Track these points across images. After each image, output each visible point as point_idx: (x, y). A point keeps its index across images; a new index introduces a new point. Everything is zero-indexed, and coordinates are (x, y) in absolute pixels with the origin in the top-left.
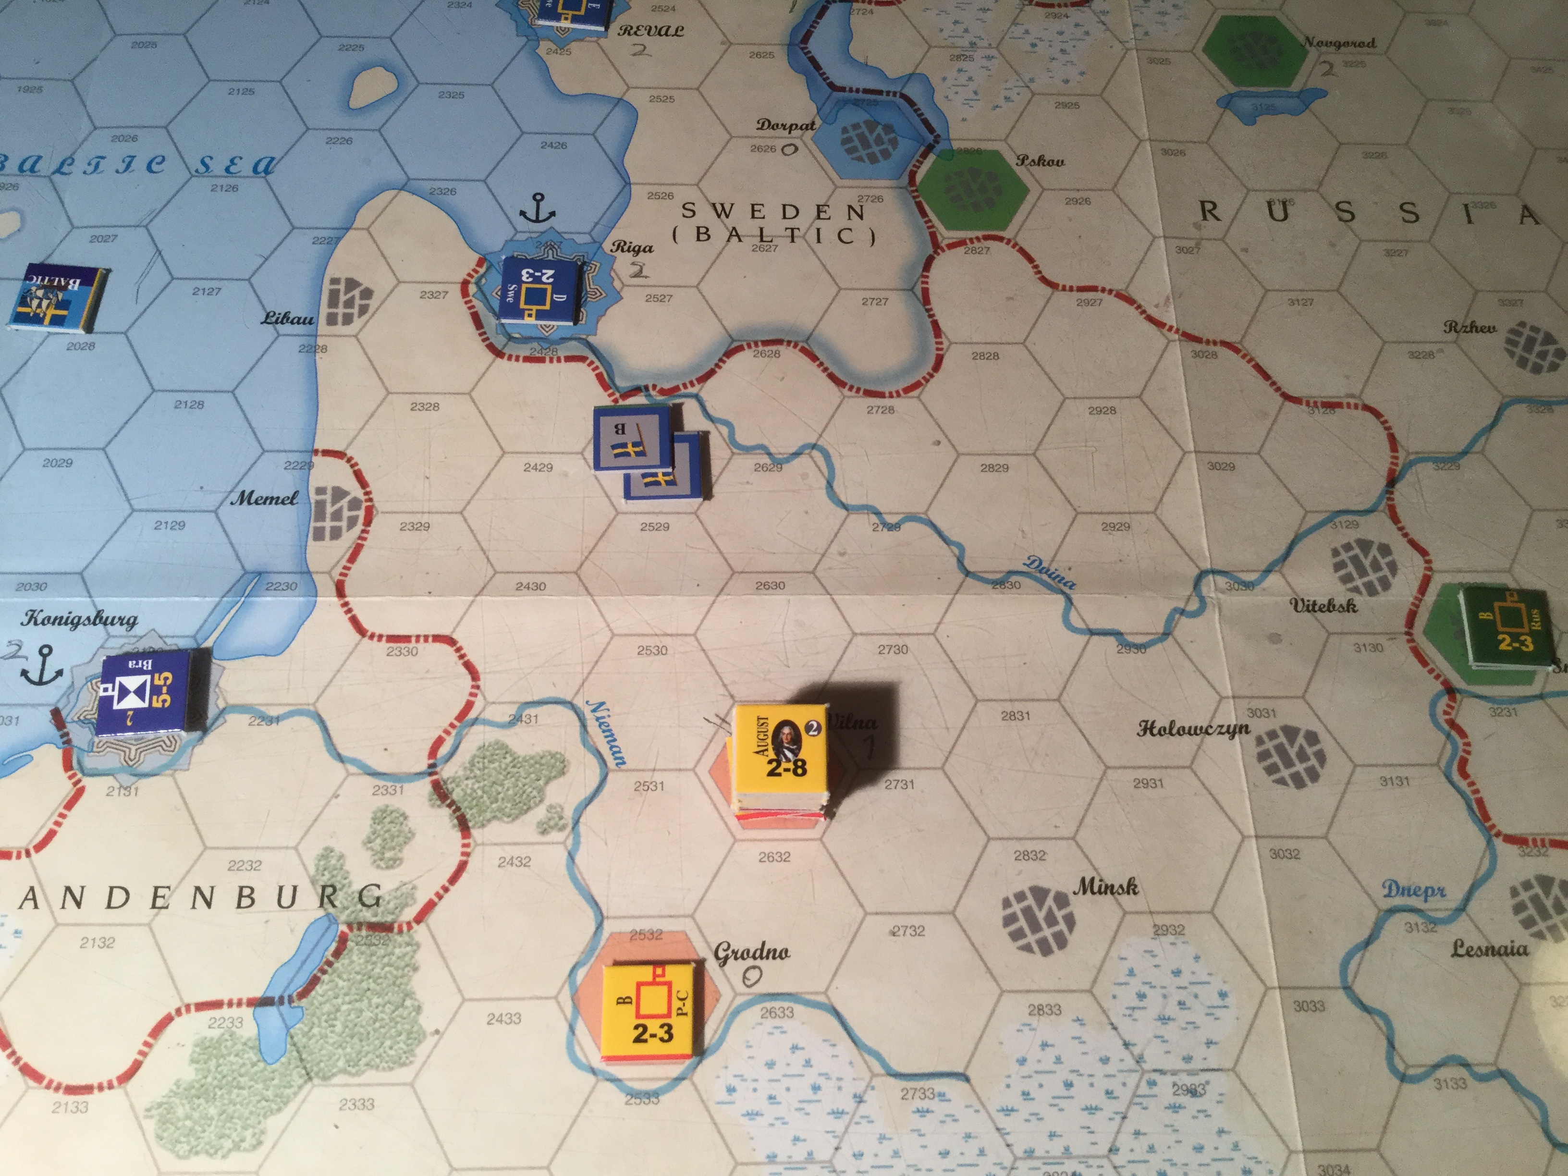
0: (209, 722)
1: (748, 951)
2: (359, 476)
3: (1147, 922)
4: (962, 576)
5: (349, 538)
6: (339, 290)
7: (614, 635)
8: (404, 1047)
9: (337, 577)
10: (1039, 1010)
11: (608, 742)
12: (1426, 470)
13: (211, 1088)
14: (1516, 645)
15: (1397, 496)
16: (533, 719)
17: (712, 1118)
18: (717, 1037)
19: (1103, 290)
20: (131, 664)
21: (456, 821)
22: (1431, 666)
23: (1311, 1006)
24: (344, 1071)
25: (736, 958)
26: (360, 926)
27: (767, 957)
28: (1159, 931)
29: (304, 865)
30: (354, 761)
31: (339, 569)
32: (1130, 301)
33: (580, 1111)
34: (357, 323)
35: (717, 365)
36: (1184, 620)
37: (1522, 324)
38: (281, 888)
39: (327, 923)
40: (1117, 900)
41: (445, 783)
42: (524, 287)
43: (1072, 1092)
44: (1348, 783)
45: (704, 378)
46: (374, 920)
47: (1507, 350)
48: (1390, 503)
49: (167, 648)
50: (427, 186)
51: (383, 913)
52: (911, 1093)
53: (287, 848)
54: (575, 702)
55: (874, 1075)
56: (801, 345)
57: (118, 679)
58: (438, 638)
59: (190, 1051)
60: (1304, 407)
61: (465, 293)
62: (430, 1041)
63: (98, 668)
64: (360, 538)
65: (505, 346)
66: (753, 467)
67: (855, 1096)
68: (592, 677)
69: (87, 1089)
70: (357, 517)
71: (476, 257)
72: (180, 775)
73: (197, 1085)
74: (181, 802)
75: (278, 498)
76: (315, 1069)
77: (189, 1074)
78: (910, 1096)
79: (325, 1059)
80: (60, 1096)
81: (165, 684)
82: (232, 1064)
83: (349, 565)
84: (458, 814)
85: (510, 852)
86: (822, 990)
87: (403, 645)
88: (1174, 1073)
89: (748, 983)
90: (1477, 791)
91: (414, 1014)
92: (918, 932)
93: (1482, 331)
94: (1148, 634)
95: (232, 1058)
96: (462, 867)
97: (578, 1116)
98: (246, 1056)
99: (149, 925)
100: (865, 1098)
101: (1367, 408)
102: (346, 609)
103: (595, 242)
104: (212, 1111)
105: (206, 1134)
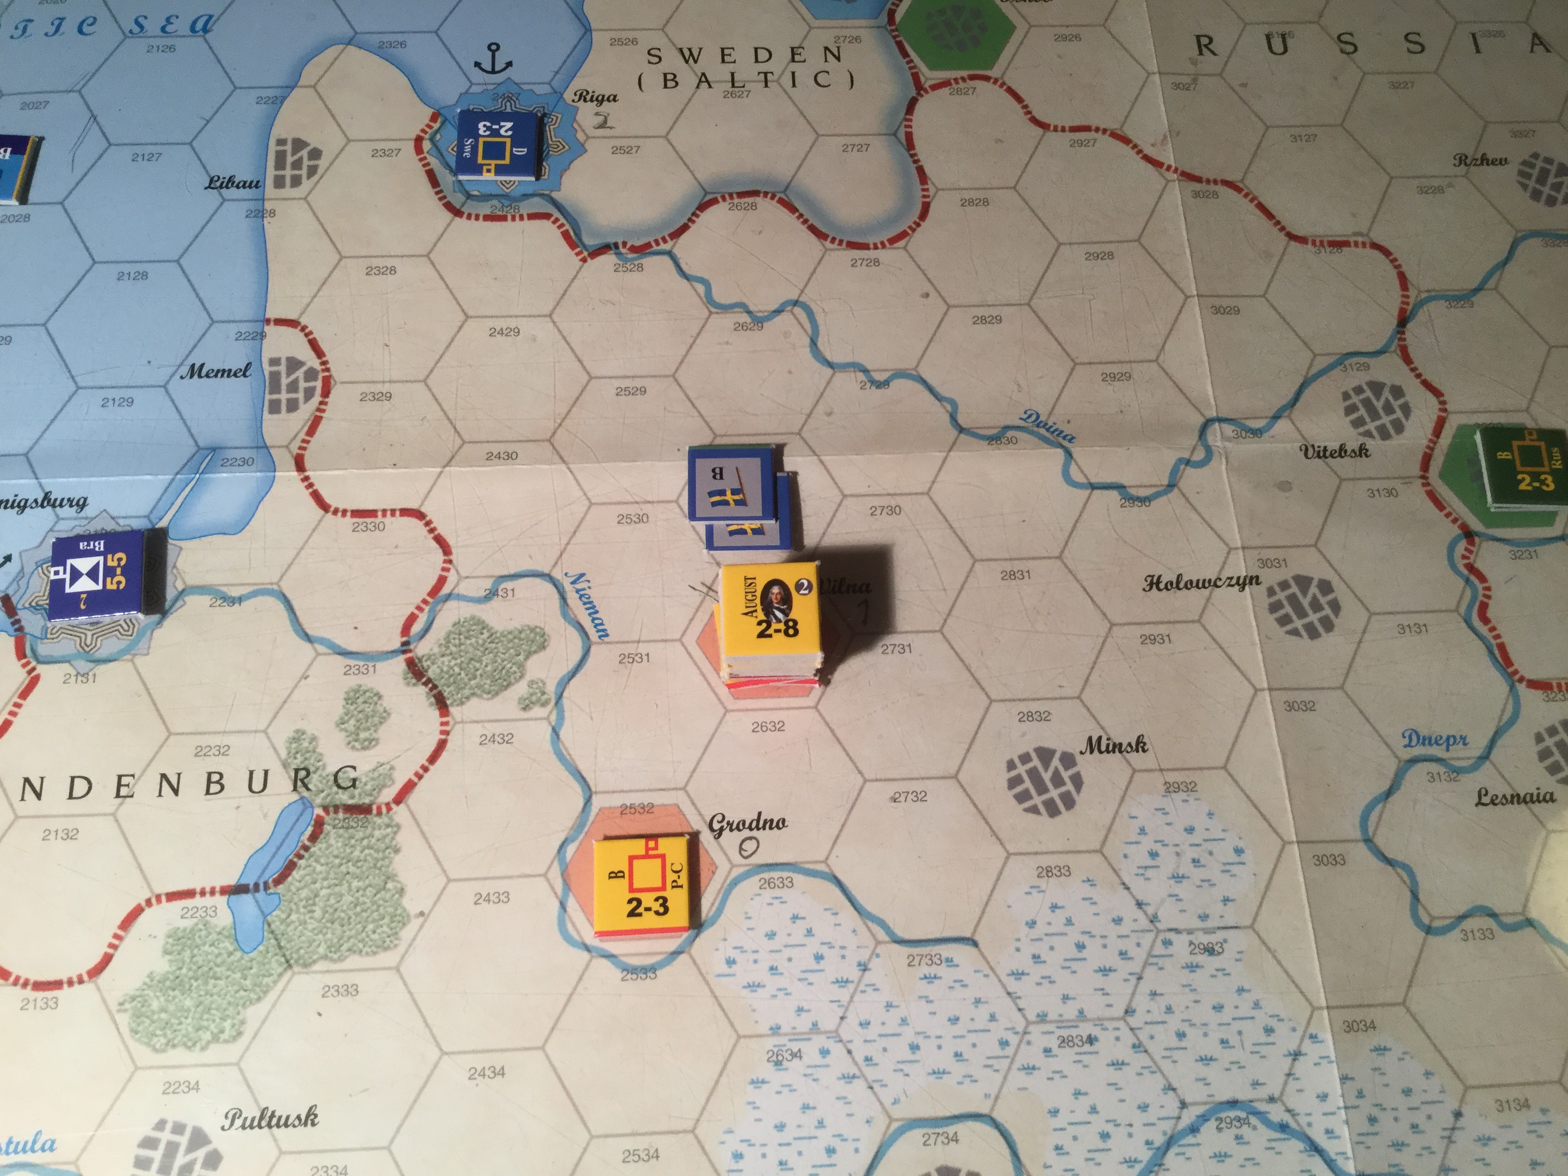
0: (167, 604)
1: (744, 822)
2: (314, 345)
3: (1158, 780)
4: (955, 433)
5: (307, 410)
6: (284, 152)
7: (591, 504)
8: (390, 932)
9: (296, 451)
10: (1047, 872)
11: (590, 614)
12: (1437, 308)
13: (186, 980)
14: (1537, 484)
15: (1408, 335)
16: (510, 593)
17: (712, 991)
18: (714, 909)
19: (1097, 130)
20: (82, 546)
21: (433, 700)
22: (1448, 510)
23: (1330, 860)
24: (325, 957)
25: (731, 830)
26: (336, 808)
27: (764, 828)
28: (1170, 788)
29: (275, 749)
30: (323, 641)
31: (297, 443)
32: (1126, 140)
33: (575, 989)
34: (306, 184)
35: (690, 220)
36: (1189, 471)
37: (1536, 156)
38: (251, 773)
39: (301, 807)
40: (1125, 758)
41: (420, 660)
42: (481, 140)
43: (1085, 954)
44: (1364, 632)
45: (677, 234)
46: (350, 802)
47: (1520, 183)
48: (1402, 343)
49: (120, 529)
50: (375, 39)
51: (360, 795)
52: (917, 959)
53: (256, 732)
54: (554, 574)
55: (878, 943)
56: (778, 196)
57: (69, 562)
58: (406, 512)
59: (162, 942)
60: (1310, 246)
61: (419, 150)
62: (415, 923)
63: (47, 552)
64: (318, 410)
65: (463, 205)
66: (733, 327)
67: (859, 965)
68: (569, 547)
69: (57, 985)
70: (314, 388)
71: (430, 111)
72: (139, 660)
73: (171, 977)
74: (142, 687)
75: (230, 370)
76: (295, 956)
77: (162, 966)
78: (916, 962)
79: (306, 945)
80: (28, 992)
81: (119, 565)
82: (207, 954)
83: (308, 438)
84: (435, 692)
85: (491, 729)
86: (822, 858)
87: (369, 520)
88: (1190, 932)
89: (745, 854)
90: (1498, 637)
91: (397, 896)
92: (920, 797)
93: (1493, 163)
94: (1151, 486)
95: (207, 948)
96: (441, 746)
97: (572, 994)
98: (221, 945)
99: (114, 815)
100: (870, 966)
101: (1375, 246)
102: (306, 483)
103: (555, 92)
104: (188, 1003)
105: (183, 1027)
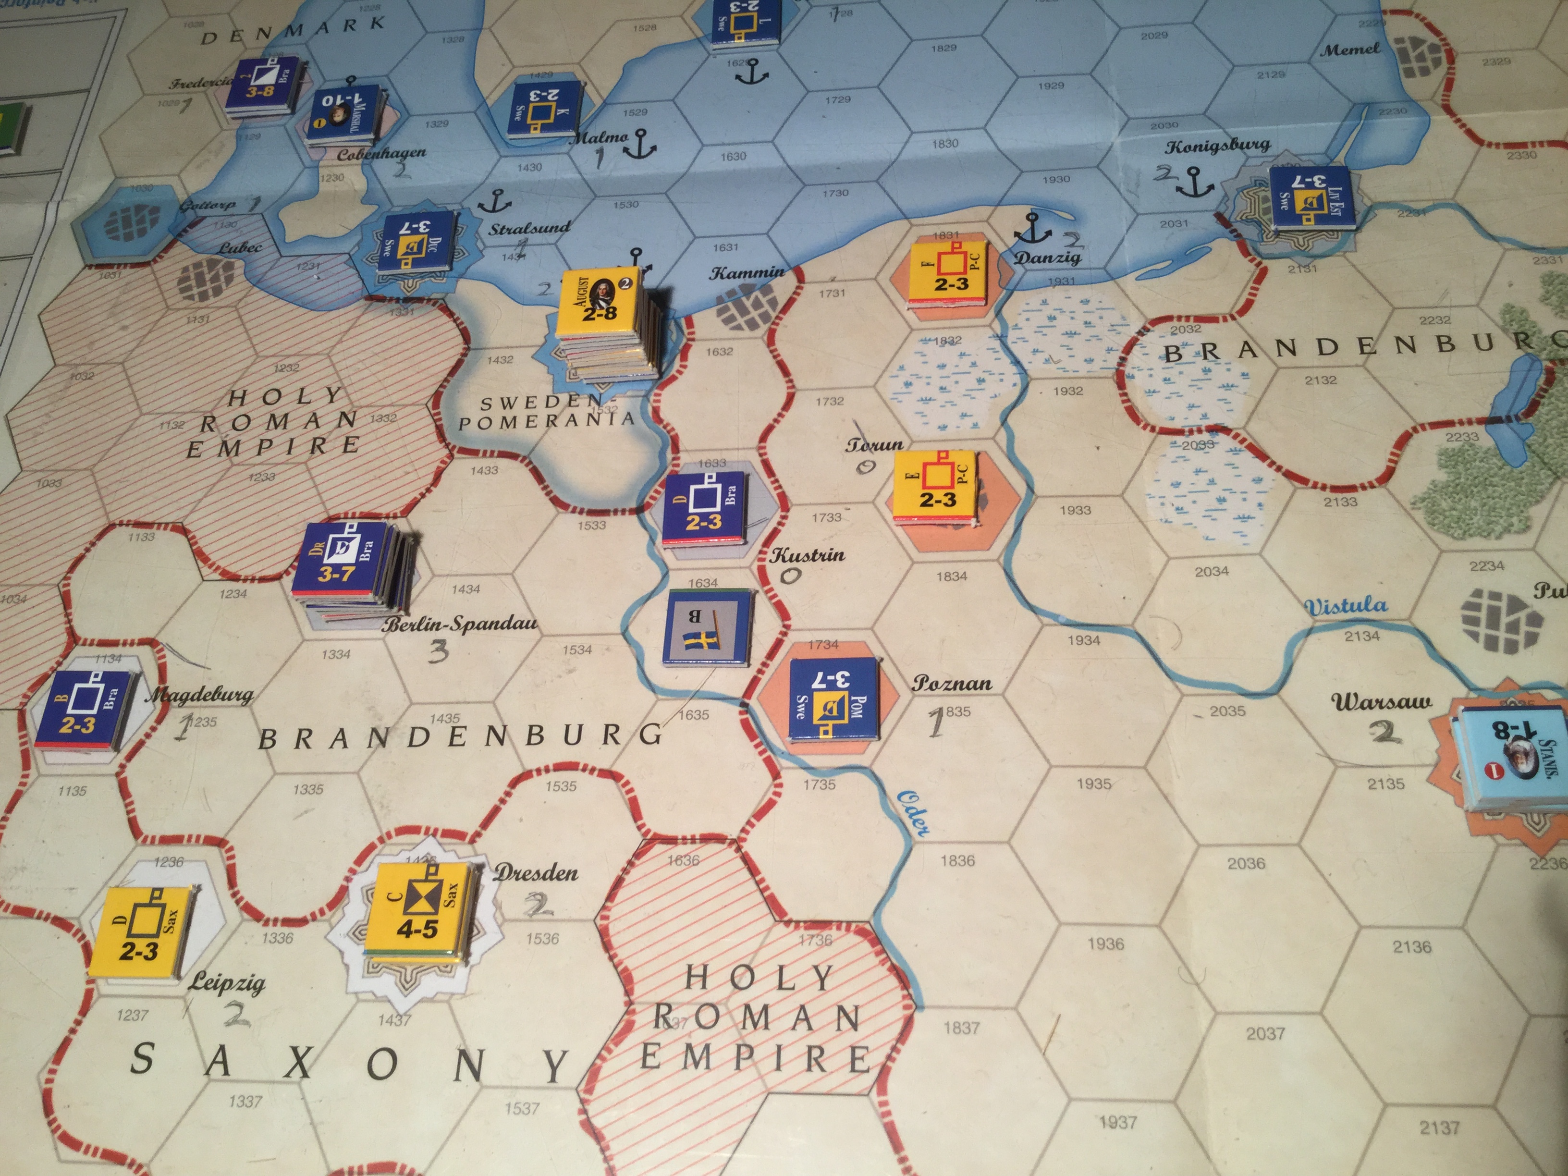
0: (1362, 216)
2: (1430, 27)
5: (1439, 74)
9: (1441, 101)
13: (1466, 487)
29: (1490, 317)
30: (1508, 240)
31: (1440, 96)
39: (1529, 362)
53: (1469, 306)
58: (1553, 143)
59: (1436, 459)
64: (1449, 73)
69: (1352, 488)
70: (1440, 58)
72: (1347, 254)
73: (1453, 485)
74: (1358, 274)
75: (1362, 49)
77: (1442, 476)
80: (1328, 494)
82: (1479, 468)
83: (1447, 93)
87: (1521, 150)
95: (1477, 463)
98: (1491, 461)
99: (1363, 366)
102: (1459, 124)
104: (1473, 504)
105: (1475, 520)
